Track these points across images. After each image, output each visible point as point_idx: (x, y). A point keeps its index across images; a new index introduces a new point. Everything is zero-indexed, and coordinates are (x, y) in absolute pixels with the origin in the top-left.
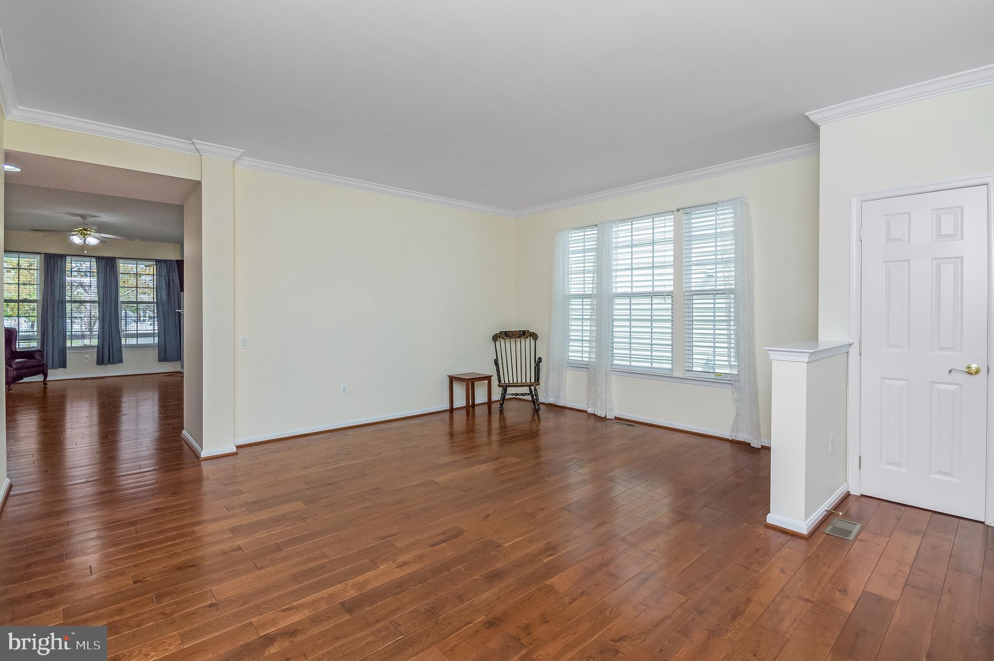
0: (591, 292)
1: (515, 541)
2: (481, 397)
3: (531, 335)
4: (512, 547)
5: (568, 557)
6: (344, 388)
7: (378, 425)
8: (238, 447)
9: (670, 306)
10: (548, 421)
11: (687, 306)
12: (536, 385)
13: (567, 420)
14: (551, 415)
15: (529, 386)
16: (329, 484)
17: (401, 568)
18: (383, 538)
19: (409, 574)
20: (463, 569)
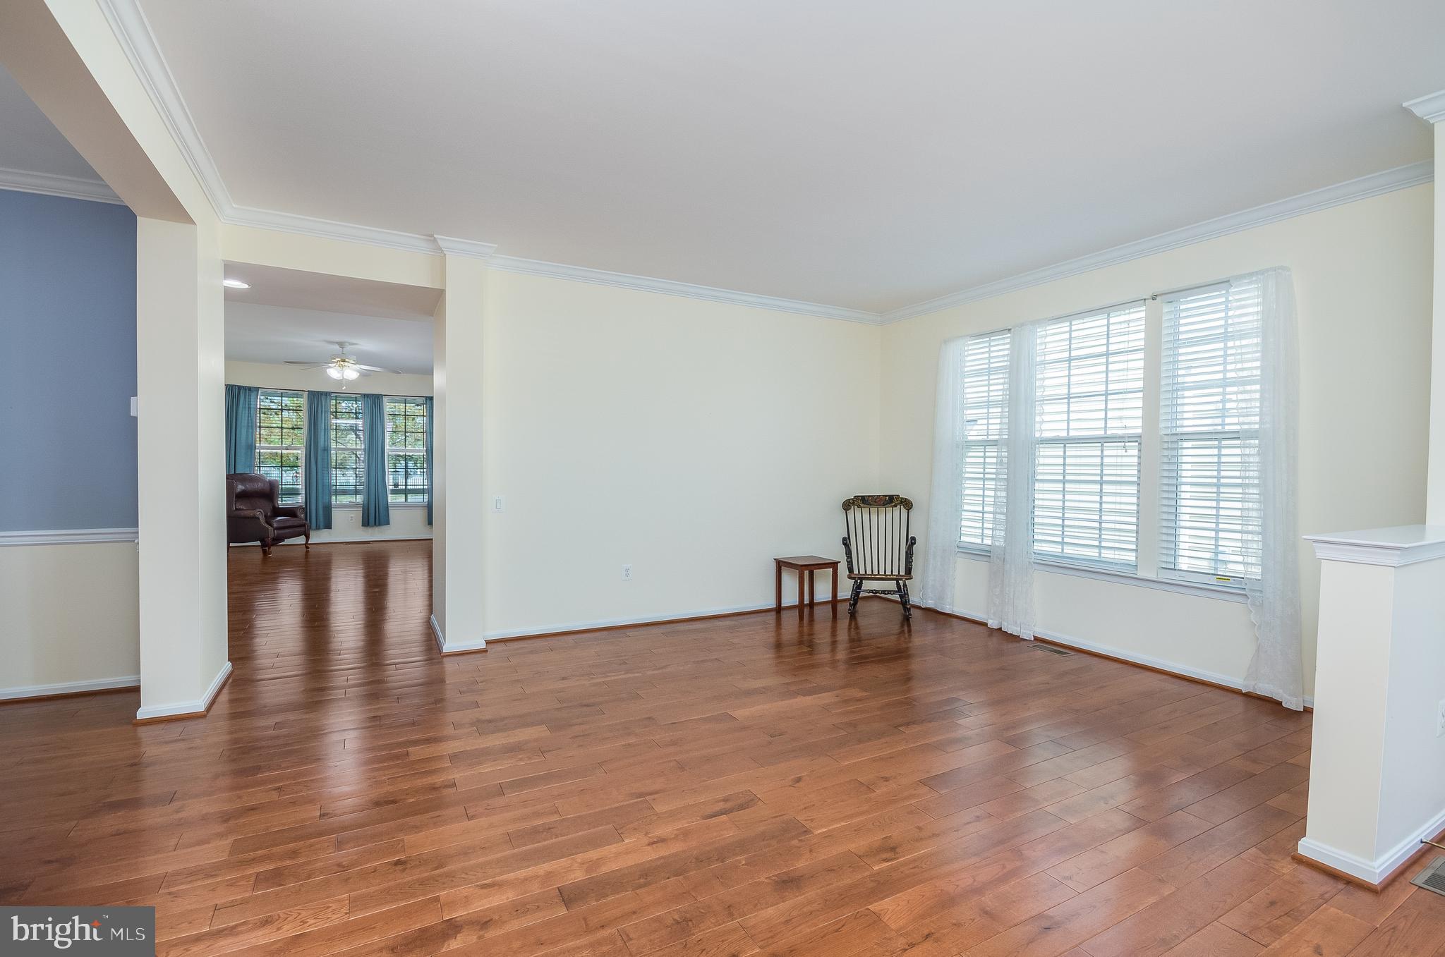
0: (997, 437)
1: (833, 827)
2: (823, 592)
3: (901, 502)
4: (828, 836)
5: (914, 868)
6: (627, 570)
7: (673, 625)
8: (488, 642)
9: (1136, 460)
10: (923, 637)
11: (1165, 460)
12: (907, 579)
13: (954, 637)
14: (931, 626)
15: (897, 580)
16: (587, 706)
17: (654, 846)
18: (641, 795)
19: (663, 857)
20: (744, 862)
